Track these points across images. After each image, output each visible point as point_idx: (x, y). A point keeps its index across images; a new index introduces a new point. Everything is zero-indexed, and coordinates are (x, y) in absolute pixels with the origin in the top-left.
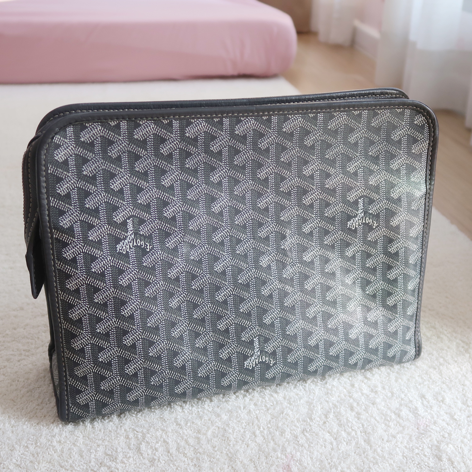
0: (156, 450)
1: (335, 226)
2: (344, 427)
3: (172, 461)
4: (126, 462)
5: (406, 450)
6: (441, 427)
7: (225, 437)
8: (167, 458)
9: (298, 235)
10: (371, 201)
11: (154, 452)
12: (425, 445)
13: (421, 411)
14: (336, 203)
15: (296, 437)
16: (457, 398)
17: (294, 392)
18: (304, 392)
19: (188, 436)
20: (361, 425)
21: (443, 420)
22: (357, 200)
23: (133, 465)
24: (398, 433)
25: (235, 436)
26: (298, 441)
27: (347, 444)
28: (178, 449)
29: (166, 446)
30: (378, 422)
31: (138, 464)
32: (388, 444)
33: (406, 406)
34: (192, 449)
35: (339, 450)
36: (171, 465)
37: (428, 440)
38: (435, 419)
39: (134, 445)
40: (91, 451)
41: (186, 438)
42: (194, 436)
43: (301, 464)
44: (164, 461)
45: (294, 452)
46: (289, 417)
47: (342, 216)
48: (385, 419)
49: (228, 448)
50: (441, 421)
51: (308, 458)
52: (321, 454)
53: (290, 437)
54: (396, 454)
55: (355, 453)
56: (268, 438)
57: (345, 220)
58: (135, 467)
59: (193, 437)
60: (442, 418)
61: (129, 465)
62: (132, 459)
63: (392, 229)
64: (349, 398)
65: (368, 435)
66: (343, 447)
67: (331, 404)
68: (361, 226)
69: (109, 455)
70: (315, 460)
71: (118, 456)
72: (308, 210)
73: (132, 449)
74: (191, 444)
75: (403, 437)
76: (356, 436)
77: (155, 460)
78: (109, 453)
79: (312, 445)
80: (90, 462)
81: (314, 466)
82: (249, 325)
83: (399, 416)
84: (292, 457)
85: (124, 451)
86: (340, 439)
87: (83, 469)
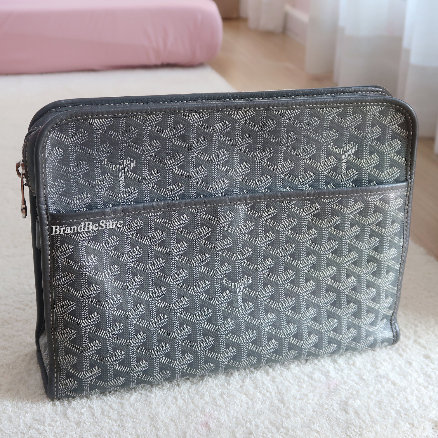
0: (82, 414)
2: (260, 389)
3: (97, 423)
4: (53, 425)
5: (316, 406)
6: (350, 386)
7: (147, 402)
8: (92, 421)
11: (80, 416)
12: (334, 402)
13: (333, 373)
15: (215, 399)
16: (367, 362)
19: (112, 402)
20: (275, 387)
21: (353, 380)
23: (60, 427)
24: (310, 393)
25: (157, 400)
26: (216, 403)
27: (262, 403)
28: (102, 413)
29: (91, 411)
30: (292, 384)
31: (65, 427)
32: (300, 402)
33: (319, 370)
34: (116, 412)
35: (254, 408)
36: (96, 426)
37: (338, 398)
39: (60, 411)
40: (20, 417)
41: (110, 403)
42: (118, 402)
43: (218, 422)
44: (89, 424)
45: (212, 412)
48: (299, 381)
49: (150, 410)
50: (350, 382)
51: (224, 415)
52: (237, 412)
53: (209, 399)
54: (307, 410)
55: (269, 410)
56: (188, 401)
58: (62, 429)
59: (116, 403)
60: (351, 378)
61: (57, 427)
62: (59, 422)
65: (282, 395)
66: (258, 406)
69: (37, 420)
70: (232, 417)
71: (46, 420)
73: (59, 414)
74: (115, 409)
75: (314, 396)
76: (270, 397)
77: (81, 422)
78: (38, 418)
79: (229, 405)
80: (19, 426)
81: (231, 423)
84: (210, 416)
85: (51, 416)
86: (255, 399)
87: (13, 432)
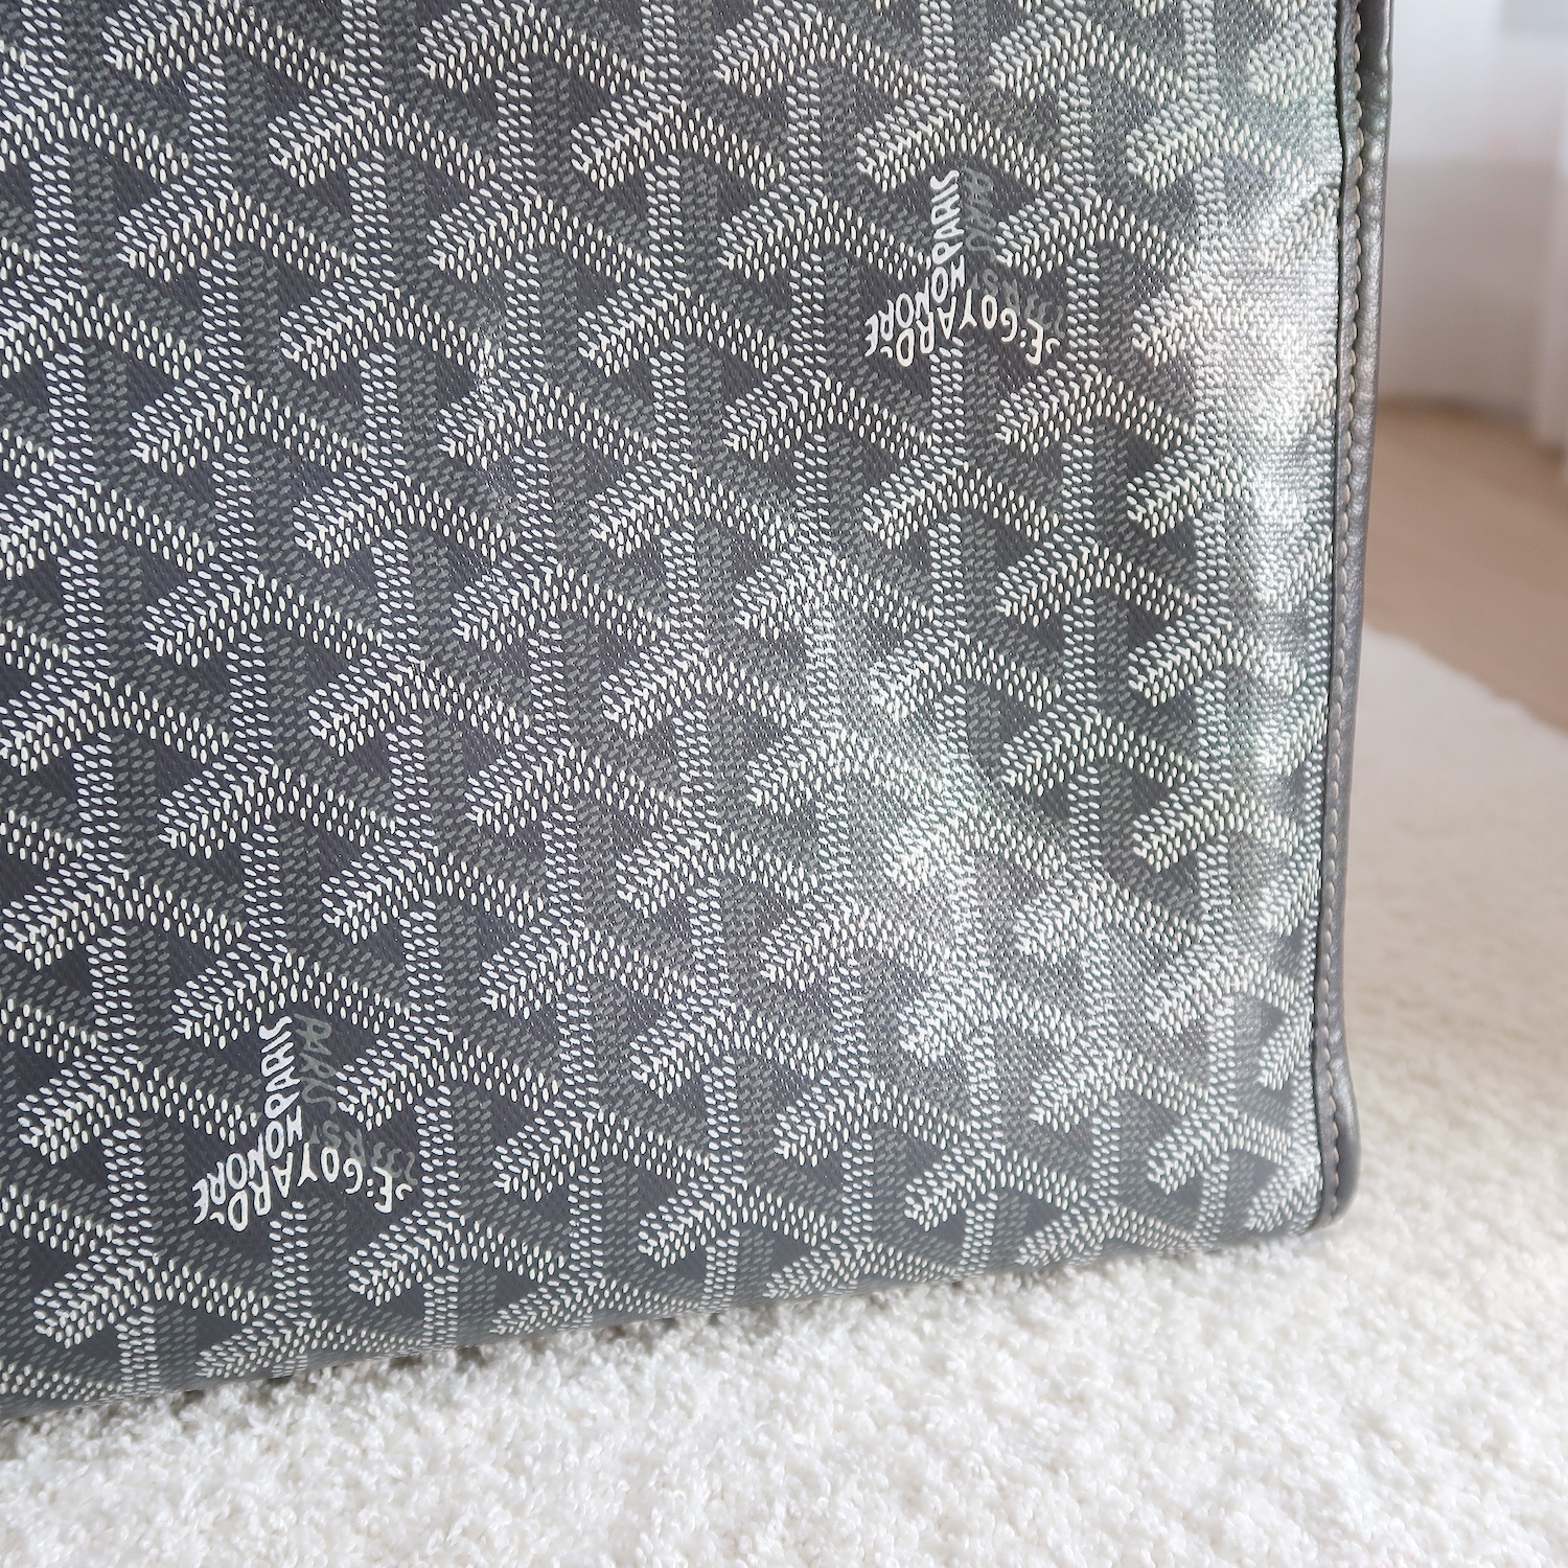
1: (790, 341)
9: (554, 377)
10: (1010, 196)
14: (786, 189)
17: (560, 1403)
18: (625, 1404)
22: (922, 181)
38: (1451, 1555)
46: (488, 1548)
47: (831, 275)
57: (847, 300)
63: (1144, 379)
64: (902, 1435)
67: (777, 1470)
68: (950, 345)
72: (611, 220)
82: (228, 937)
83: (1216, 1539)
